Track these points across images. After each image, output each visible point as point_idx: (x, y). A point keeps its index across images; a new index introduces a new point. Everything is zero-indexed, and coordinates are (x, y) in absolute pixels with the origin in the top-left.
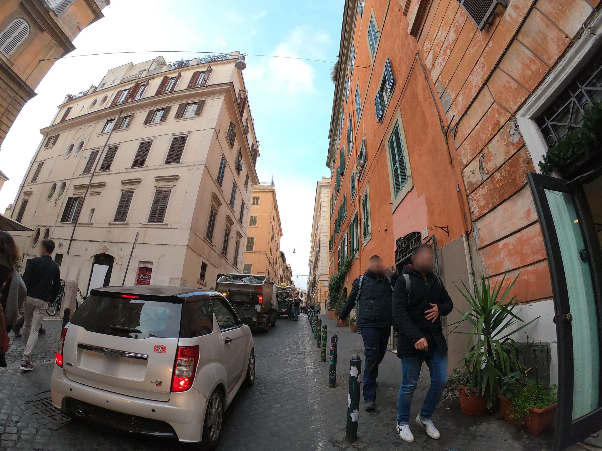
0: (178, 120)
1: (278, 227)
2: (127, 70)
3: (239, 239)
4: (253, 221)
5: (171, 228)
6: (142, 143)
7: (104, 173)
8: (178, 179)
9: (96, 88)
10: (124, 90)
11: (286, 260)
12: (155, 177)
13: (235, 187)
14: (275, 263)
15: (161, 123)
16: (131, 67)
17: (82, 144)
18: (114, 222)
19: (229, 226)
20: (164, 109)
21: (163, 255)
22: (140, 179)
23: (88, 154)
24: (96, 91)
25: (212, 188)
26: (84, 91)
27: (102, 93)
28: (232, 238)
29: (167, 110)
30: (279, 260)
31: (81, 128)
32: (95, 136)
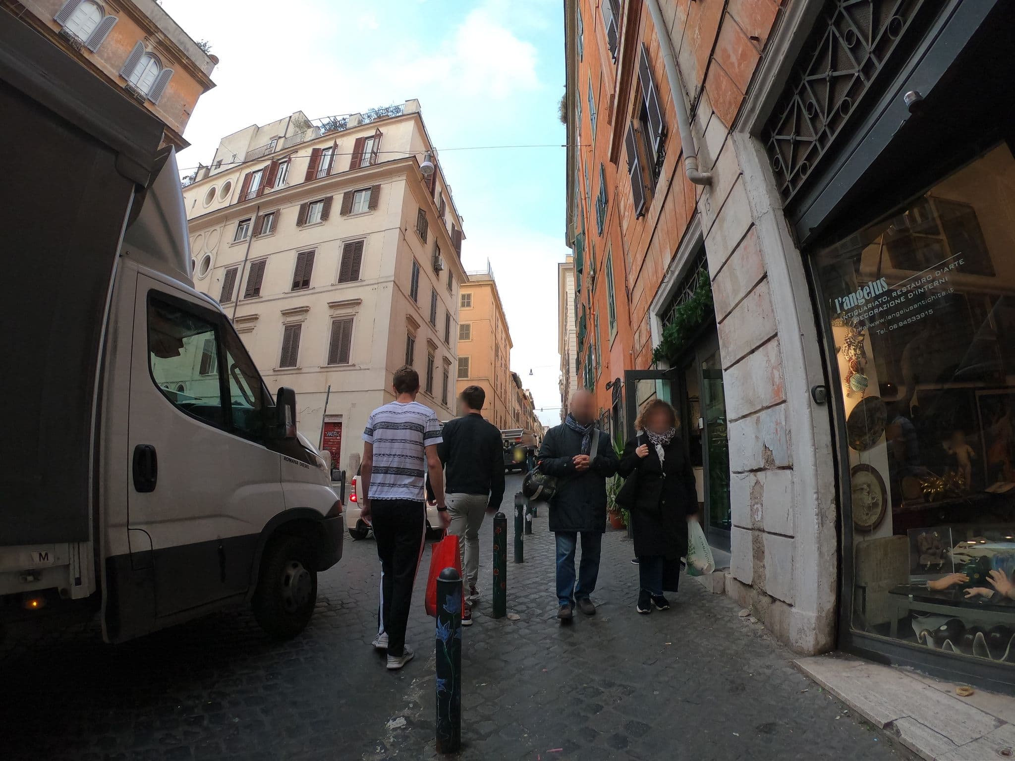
0: (345, 217)
1: (504, 336)
2: (252, 137)
3: (446, 367)
4: (465, 332)
5: (360, 369)
6: (300, 254)
7: (253, 301)
8: (360, 303)
9: (208, 169)
10: (254, 172)
11: (522, 383)
12: (328, 303)
13: (434, 296)
14: (503, 391)
15: (321, 223)
16: (256, 131)
17: (207, 260)
18: (280, 367)
19: (432, 352)
20: (323, 200)
21: (354, 405)
22: (308, 307)
23: (221, 274)
24: (210, 175)
25: (407, 308)
26: (190, 176)
27: (220, 177)
28: (438, 367)
29: (328, 203)
30: (510, 386)
31: (200, 235)
32: (225, 246)
